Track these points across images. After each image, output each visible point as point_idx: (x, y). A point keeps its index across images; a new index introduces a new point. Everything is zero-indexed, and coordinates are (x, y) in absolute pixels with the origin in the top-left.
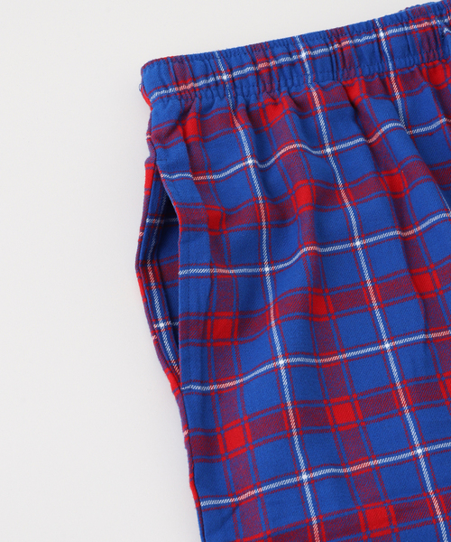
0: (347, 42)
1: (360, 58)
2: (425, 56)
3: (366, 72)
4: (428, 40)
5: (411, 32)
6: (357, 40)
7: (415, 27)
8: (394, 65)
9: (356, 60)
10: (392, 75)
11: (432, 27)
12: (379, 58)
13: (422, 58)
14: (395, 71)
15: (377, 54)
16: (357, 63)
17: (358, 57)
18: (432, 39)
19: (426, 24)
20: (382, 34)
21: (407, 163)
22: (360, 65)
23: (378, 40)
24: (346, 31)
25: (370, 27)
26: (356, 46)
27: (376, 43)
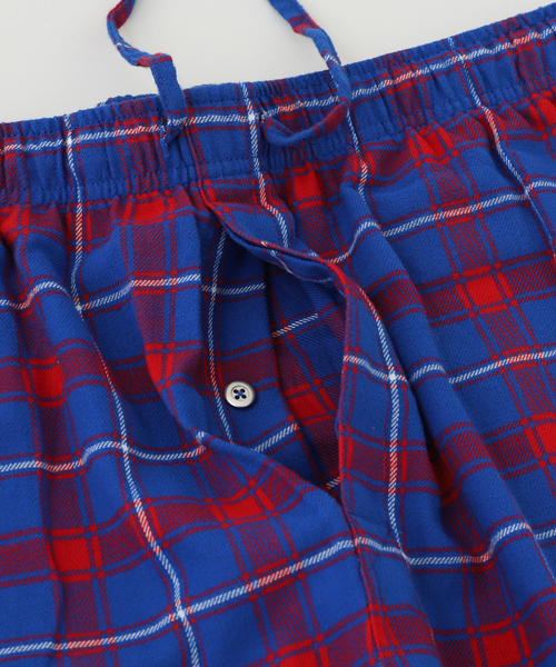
0: (12, 147)
1: (31, 175)
2: (135, 182)
3: (38, 197)
4: (143, 156)
5: (112, 141)
6: (32, 147)
7: (122, 133)
8: (84, 193)
9: (22, 178)
10: (80, 210)
11: (150, 135)
12: (61, 179)
13: (131, 186)
14: (85, 204)
15: (60, 172)
16: (24, 181)
17: (26, 172)
18: (149, 155)
19: (140, 129)
20: (70, 141)
21: (65, 349)
22: (29, 187)
23: (64, 148)
24: (15, 130)
25: (55, 127)
26: (27, 156)
27: (58, 155)
